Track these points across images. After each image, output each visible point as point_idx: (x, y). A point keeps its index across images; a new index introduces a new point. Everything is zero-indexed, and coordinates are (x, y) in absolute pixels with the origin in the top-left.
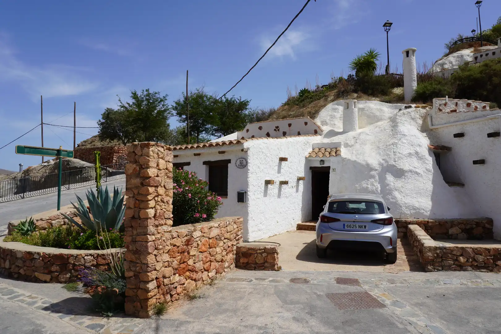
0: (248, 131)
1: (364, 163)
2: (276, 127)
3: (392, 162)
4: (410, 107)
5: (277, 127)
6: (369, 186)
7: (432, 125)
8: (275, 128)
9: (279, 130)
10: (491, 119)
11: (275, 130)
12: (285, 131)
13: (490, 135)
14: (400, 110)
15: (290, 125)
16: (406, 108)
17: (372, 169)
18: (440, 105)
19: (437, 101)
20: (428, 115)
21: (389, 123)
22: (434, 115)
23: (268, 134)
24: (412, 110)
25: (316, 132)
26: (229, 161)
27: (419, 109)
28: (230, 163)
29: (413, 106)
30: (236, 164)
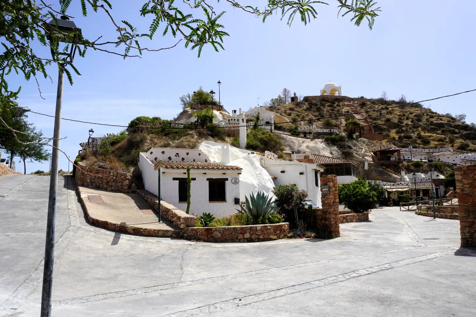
0: (151, 153)
3: (264, 184)
4: (254, 153)
5: (178, 154)
7: (265, 165)
8: (176, 154)
9: (179, 156)
10: (299, 166)
11: (176, 156)
12: (184, 157)
14: (249, 154)
15: (188, 154)
16: (252, 153)
17: (256, 187)
18: (268, 155)
19: (267, 152)
20: (262, 159)
21: (246, 161)
22: (266, 159)
23: (170, 158)
24: (255, 155)
25: (206, 161)
26: (227, 179)
27: (258, 155)
28: (228, 180)
29: (255, 152)
30: (231, 181)
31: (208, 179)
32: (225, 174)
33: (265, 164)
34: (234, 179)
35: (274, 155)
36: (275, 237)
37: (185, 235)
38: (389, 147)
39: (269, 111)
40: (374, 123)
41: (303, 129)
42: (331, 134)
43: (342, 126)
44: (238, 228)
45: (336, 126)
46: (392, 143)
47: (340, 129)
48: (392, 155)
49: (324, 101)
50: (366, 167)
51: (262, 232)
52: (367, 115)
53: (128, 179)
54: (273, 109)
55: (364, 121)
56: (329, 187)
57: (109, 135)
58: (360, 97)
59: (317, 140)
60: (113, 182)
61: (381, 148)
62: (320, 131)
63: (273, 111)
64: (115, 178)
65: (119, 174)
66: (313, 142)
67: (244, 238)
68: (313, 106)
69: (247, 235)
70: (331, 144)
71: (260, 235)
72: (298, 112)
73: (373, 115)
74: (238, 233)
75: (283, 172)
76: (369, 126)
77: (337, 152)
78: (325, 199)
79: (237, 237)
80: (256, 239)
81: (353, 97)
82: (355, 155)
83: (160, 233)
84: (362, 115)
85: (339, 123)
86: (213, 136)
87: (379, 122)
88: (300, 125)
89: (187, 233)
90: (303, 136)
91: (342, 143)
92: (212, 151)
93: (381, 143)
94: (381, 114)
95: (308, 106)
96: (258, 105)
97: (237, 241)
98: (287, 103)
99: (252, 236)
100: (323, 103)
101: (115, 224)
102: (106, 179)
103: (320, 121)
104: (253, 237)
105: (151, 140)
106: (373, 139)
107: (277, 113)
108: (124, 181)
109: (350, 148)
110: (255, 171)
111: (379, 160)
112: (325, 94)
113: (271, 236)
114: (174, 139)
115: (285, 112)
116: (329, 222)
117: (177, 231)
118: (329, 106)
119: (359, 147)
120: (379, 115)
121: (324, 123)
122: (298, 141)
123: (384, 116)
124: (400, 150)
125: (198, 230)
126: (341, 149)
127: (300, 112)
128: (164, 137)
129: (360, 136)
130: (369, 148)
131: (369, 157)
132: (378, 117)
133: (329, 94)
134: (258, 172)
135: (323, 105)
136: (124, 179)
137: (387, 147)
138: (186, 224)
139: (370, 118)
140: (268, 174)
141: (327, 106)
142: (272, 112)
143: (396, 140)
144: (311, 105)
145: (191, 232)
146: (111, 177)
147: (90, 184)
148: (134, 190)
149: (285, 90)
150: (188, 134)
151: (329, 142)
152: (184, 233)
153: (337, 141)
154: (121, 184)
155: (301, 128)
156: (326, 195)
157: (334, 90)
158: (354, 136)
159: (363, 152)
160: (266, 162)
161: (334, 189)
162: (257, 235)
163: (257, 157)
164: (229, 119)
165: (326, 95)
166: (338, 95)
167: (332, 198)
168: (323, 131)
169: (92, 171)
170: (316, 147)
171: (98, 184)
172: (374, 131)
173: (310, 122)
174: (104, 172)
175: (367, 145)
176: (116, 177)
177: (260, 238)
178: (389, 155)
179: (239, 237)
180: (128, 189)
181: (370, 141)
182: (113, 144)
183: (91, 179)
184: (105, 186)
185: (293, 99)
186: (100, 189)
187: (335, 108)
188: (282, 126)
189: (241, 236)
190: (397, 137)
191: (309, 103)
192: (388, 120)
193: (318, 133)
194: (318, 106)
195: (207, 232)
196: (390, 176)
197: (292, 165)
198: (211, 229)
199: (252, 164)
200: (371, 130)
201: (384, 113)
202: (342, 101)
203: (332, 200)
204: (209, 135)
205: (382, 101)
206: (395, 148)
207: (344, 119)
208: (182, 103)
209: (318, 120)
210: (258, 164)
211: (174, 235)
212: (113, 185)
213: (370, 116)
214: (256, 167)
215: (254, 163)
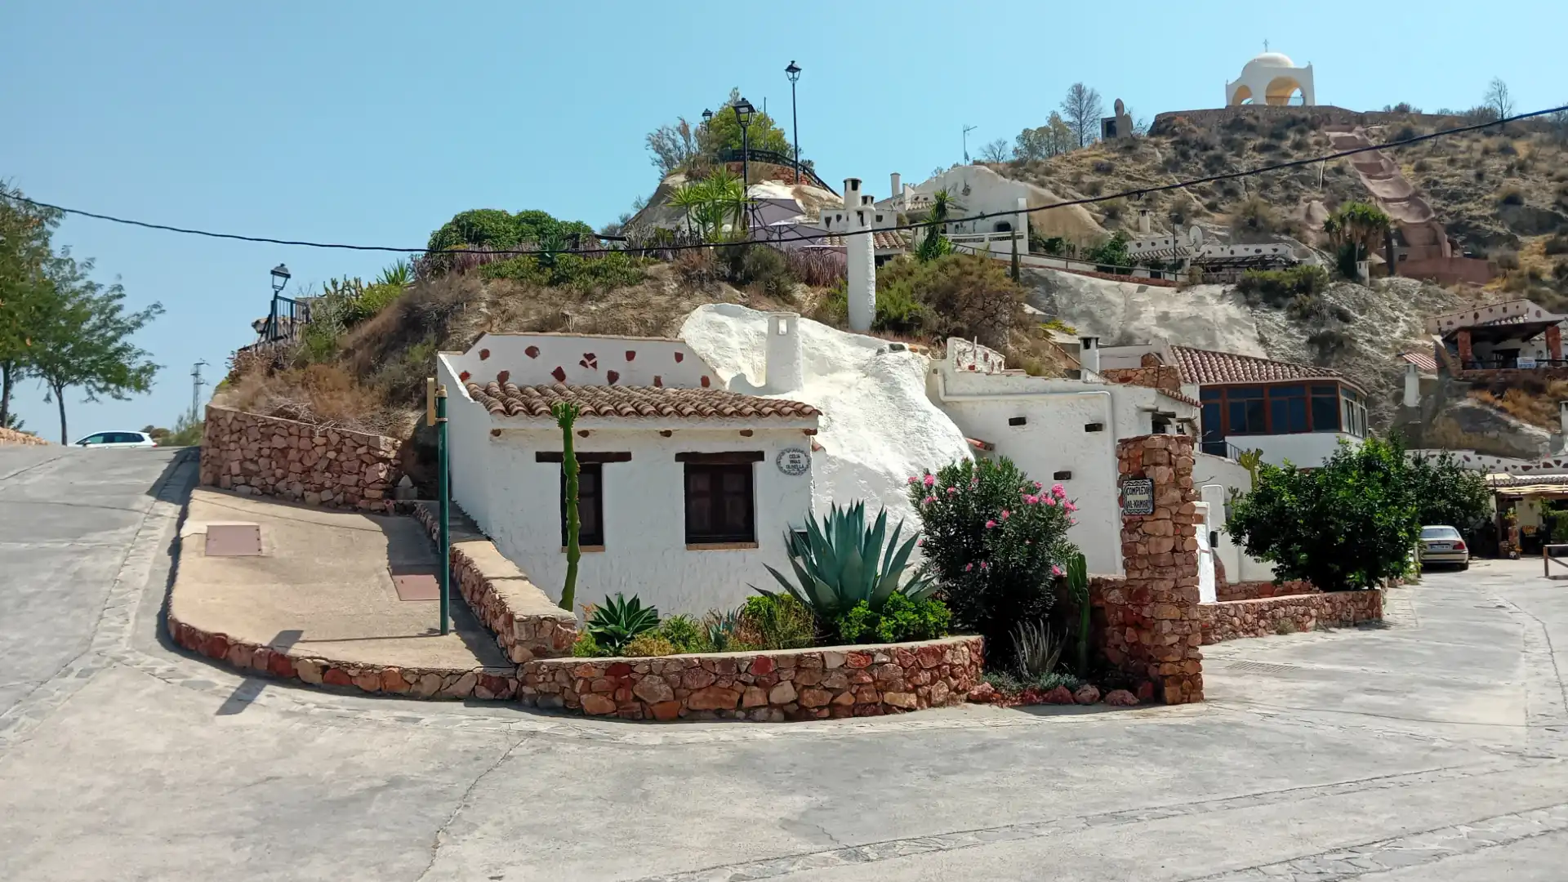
0: (485, 354)
1: (881, 470)
2: (585, 355)
4: (902, 348)
5: (590, 356)
7: (945, 395)
8: (582, 358)
9: (594, 365)
10: (1085, 399)
11: (582, 363)
12: (614, 369)
13: (1090, 428)
14: (881, 351)
15: (630, 355)
16: (893, 348)
18: (959, 353)
19: (956, 344)
20: (935, 371)
21: (870, 380)
22: (949, 372)
23: (559, 374)
24: (906, 354)
25: (705, 382)
26: (760, 456)
27: (918, 354)
28: (763, 459)
29: (906, 345)
30: (778, 463)
31: (680, 457)
32: (748, 433)
33: (949, 390)
34: (787, 455)
35: (986, 356)
36: (912, 699)
37: (527, 690)
38: (1511, 310)
39: (1007, 180)
40: (1449, 214)
41: (1147, 248)
42: (1263, 263)
43: (1314, 231)
44: (741, 660)
45: (1288, 232)
46: (1525, 293)
47: (1306, 243)
48: (1523, 346)
49: (1239, 130)
50: (1412, 398)
51: (849, 676)
52: (1421, 181)
53: (385, 460)
54: (1027, 170)
55: (1405, 204)
56: (1153, 489)
57: (340, 287)
58: (1393, 107)
59: (1203, 290)
60: (328, 469)
61: (1476, 316)
62: (1218, 251)
63: (1022, 178)
64: (332, 455)
65: (347, 441)
66: (1188, 296)
67: (770, 705)
68: (1192, 153)
69: (784, 693)
70: (1263, 306)
71: (839, 692)
72: (1129, 178)
73: (1449, 180)
74: (745, 684)
75: (1018, 421)
76: (1428, 225)
77: (1290, 336)
78: (1136, 537)
79: (741, 701)
80: (821, 708)
81: (1362, 110)
82: (1367, 347)
83: (428, 685)
84: (1402, 184)
85: (1302, 218)
86: (738, 284)
87: (1474, 209)
88: (1138, 230)
89: (534, 684)
90: (1148, 276)
91: (1309, 300)
92: (734, 342)
93: (1479, 296)
94: (1480, 176)
95: (1171, 153)
96: (967, 157)
97: (740, 714)
98: (1086, 145)
99: (806, 694)
100: (1238, 136)
101: (255, 647)
102: (301, 461)
103: (1221, 211)
104: (810, 699)
105: (494, 304)
106: (1443, 280)
107: (1042, 185)
108: (368, 465)
109: (1344, 317)
110: (901, 419)
111: (1464, 368)
112: (1244, 103)
113: (889, 697)
114: (587, 295)
115: (1076, 182)
116: (1153, 638)
117: (495, 673)
118: (1262, 149)
119: (1382, 315)
120: (1473, 180)
121: (1236, 221)
122: (1127, 295)
123: (1493, 183)
124: (1559, 325)
125: (579, 672)
126: (1308, 327)
127: (1137, 180)
128: (546, 292)
129: (1390, 269)
130: (1424, 317)
131: (1425, 353)
132: (1469, 190)
133: (1263, 101)
134: (912, 424)
135: (1238, 149)
136: (366, 458)
137: (1505, 310)
138: (534, 646)
139: (1434, 194)
140: (954, 429)
141: (1254, 149)
142: (1023, 184)
143: (1545, 284)
144: (1183, 146)
145: (550, 678)
146: (320, 451)
147: (241, 479)
148: (407, 502)
149: (1079, 90)
150: (643, 277)
151: (1257, 296)
152: (523, 683)
153: (1290, 293)
154: (355, 477)
155: (1139, 245)
156: (1142, 521)
157: (1284, 81)
158: (1363, 270)
159: (1397, 334)
160: (950, 383)
161: (1176, 494)
162: (826, 689)
163: (913, 362)
164: (828, 214)
165: (1247, 106)
166: (1299, 103)
167: (1165, 536)
168: (1232, 252)
169: (248, 427)
170: (1197, 317)
171: (271, 481)
172: (1448, 246)
173: (1179, 217)
174: (290, 435)
175: (1417, 304)
176: (339, 451)
177: (839, 705)
178: (1511, 344)
179: (746, 699)
180: (384, 497)
181: (1431, 288)
182: (351, 320)
183: (245, 459)
184: (298, 489)
185: (1109, 127)
186: (277, 498)
187: (1286, 155)
188: (1059, 239)
189: (756, 697)
190: (1547, 267)
191: (1175, 139)
192: (1512, 200)
193: (1212, 261)
194: (1211, 153)
195: (611, 678)
196: (1514, 430)
197: (1053, 392)
198: (629, 668)
199: (893, 390)
200: (1436, 242)
201: (1496, 172)
202: (1314, 127)
203: (1168, 545)
204: (724, 279)
205: (1487, 123)
206: (1538, 314)
207: (1320, 200)
208: (658, 157)
209: (1212, 207)
210: (915, 391)
211: (483, 692)
212: (328, 484)
213: (1436, 183)
214: (906, 405)
215: (902, 387)
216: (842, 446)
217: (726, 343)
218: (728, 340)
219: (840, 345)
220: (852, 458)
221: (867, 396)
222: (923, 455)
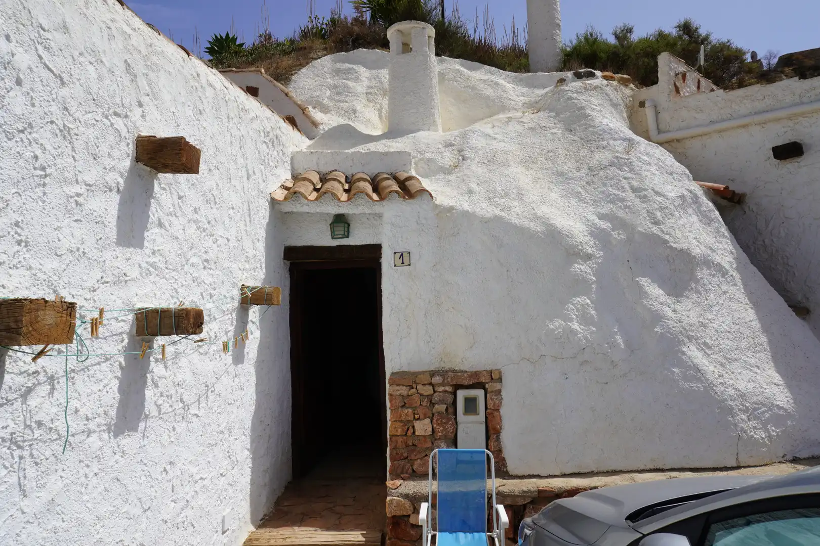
1: (538, 228)
3: (644, 225)
4: (592, 75)
6: (576, 326)
7: (659, 128)
14: (561, 82)
16: (579, 76)
19: (671, 63)
20: (642, 104)
21: (541, 115)
22: (662, 103)
24: (597, 83)
27: (615, 83)
29: (598, 73)
33: (662, 127)
75: (788, 151)
92: (357, 86)
134: (601, 157)
160: (665, 116)
163: (609, 92)
199: (575, 119)
214: (593, 133)
215: (589, 111)
216: (471, 192)
217: (347, 87)
218: (351, 84)
219: (509, 86)
220: (484, 209)
221: (532, 129)
222: (623, 200)
